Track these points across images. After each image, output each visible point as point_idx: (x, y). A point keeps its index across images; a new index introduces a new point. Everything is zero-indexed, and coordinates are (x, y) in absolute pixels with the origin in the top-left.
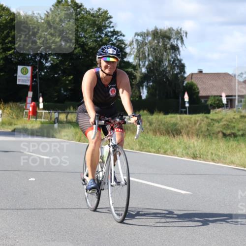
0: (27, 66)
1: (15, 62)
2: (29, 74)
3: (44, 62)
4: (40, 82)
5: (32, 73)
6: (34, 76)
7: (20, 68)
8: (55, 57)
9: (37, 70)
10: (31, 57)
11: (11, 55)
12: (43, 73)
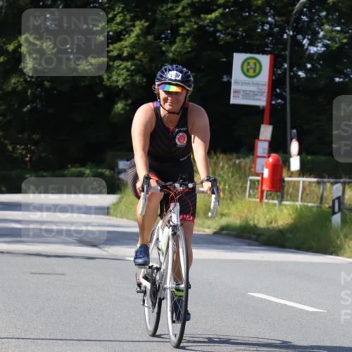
0: (258, 53)
1: (227, 43)
2: (264, 77)
3: (305, 42)
4: (291, 99)
5: (272, 71)
6: (276, 83)
7: (238, 58)
8: (338, 28)
9: (286, 66)
10: (271, 28)
11: (214, 22)
12: (301, 74)
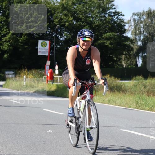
0: (46, 40)
1: (37, 37)
2: (48, 47)
3: (59, 37)
4: (55, 53)
5: (50, 45)
6: (51, 49)
7: (40, 42)
8: (68, 33)
9: (54, 44)
10: (49, 33)
12: (58, 46)
